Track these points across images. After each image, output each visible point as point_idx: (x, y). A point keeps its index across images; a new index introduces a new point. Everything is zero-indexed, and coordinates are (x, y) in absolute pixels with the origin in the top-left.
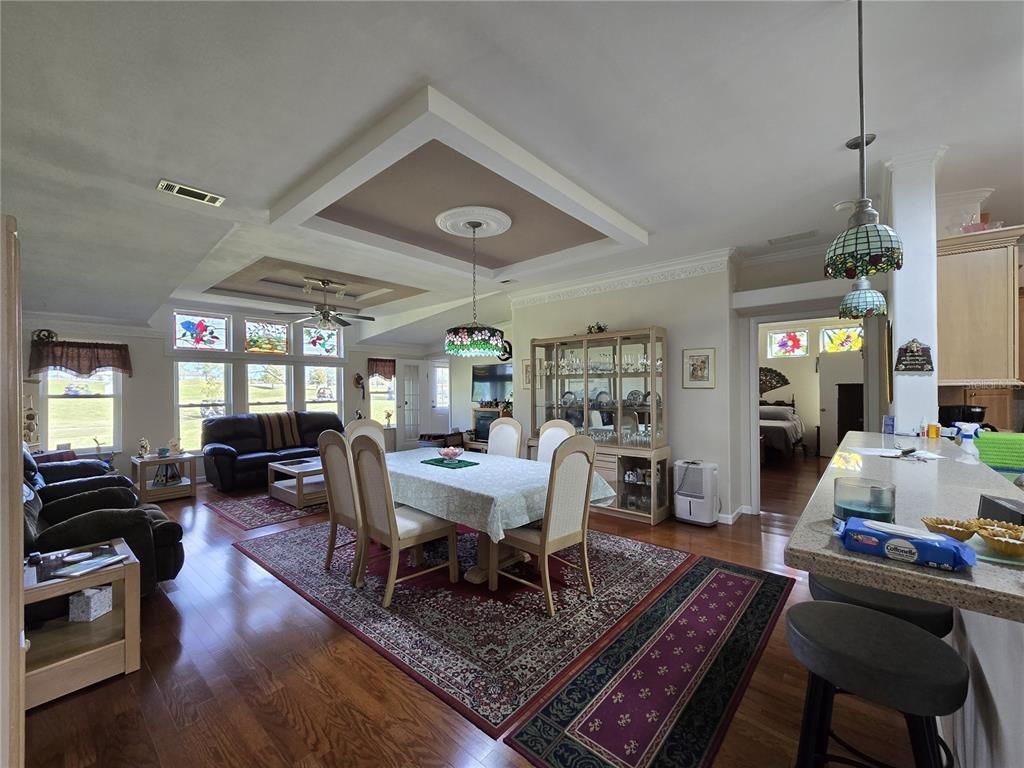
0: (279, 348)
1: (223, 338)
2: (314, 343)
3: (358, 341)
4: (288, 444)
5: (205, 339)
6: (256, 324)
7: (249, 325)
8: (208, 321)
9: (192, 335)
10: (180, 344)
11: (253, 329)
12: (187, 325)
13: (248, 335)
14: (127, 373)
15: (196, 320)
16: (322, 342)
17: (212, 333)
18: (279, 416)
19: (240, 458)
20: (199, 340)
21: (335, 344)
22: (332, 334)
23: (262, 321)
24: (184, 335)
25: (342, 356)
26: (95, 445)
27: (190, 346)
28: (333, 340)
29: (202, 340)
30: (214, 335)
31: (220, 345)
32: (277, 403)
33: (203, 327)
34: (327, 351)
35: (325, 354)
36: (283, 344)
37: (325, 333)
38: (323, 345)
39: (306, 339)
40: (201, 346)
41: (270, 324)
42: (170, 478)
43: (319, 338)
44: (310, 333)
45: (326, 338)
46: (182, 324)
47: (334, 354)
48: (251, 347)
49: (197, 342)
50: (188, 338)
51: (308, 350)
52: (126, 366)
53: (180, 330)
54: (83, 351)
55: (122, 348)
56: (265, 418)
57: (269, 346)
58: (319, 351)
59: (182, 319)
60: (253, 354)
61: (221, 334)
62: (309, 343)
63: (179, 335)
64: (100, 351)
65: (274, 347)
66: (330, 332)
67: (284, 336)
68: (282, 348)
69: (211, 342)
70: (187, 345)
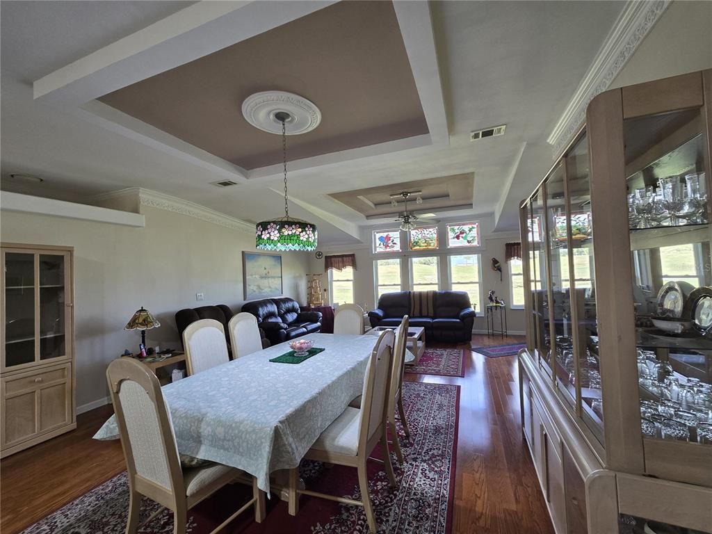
0: (432, 245)
1: (399, 243)
2: (458, 237)
3: (494, 229)
5: (389, 245)
6: (417, 231)
7: (413, 232)
8: (391, 234)
9: (383, 244)
10: (379, 250)
12: (381, 239)
13: (412, 239)
14: (355, 269)
15: (385, 235)
16: (464, 235)
20: (387, 246)
21: (476, 235)
22: (473, 228)
23: (421, 228)
24: (380, 245)
28: (474, 232)
30: (394, 242)
33: (388, 238)
34: (468, 242)
35: (468, 244)
36: (435, 242)
37: (466, 228)
38: (465, 238)
39: (451, 235)
40: (388, 250)
41: (425, 229)
43: (462, 233)
44: (453, 230)
45: (468, 232)
47: (475, 243)
48: (415, 246)
49: (386, 248)
50: (382, 246)
51: (453, 243)
52: (354, 265)
53: (378, 242)
54: (340, 259)
55: (353, 256)
56: (412, 295)
57: (426, 244)
58: (462, 243)
59: (378, 236)
60: (416, 251)
61: (398, 241)
62: (454, 238)
63: (378, 245)
64: (345, 258)
65: (429, 244)
66: (470, 226)
67: (435, 236)
68: (434, 245)
69: (393, 247)
70: (382, 250)
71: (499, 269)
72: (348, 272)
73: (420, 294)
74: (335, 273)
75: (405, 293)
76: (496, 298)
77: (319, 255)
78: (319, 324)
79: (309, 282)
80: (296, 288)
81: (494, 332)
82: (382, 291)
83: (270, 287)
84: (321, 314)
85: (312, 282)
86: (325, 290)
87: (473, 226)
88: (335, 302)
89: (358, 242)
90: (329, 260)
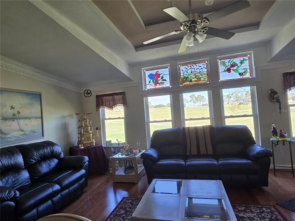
0: (202, 79)
1: (168, 80)
2: (229, 70)
3: (270, 59)
4: (202, 153)
5: (159, 82)
6: (186, 67)
7: (182, 68)
8: (160, 71)
9: (153, 81)
10: (149, 87)
11: (184, 70)
12: (151, 76)
13: (182, 74)
14: (125, 106)
15: (154, 72)
16: (235, 68)
17: (162, 78)
18: (204, 128)
19: (161, 162)
20: (156, 83)
21: (248, 67)
22: (245, 60)
23: (190, 63)
24: (149, 82)
25: (254, 76)
26: (117, 142)
27: (153, 87)
28: (246, 65)
29: (158, 83)
30: (164, 78)
31: (167, 84)
32: (203, 118)
33: (157, 75)
34: (241, 74)
35: (239, 77)
36: (205, 76)
37: (237, 61)
38: (237, 71)
39: (222, 68)
40: (158, 86)
41: (195, 64)
42: (127, 169)
43: (232, 66)
44: (224, 64)
45: (239, 65)
46: (148, 76)
47: (248, 75)
48: (185, 82)
49: (156, 84)
50: (152, 83)
51: (224, 77)
52: (124, 103)
53: (148, 79)
54: (111, 98)
55: (123, 94)
56: (187, 131)
57: (195, 79)
58: (234, 76)
59: (148, 73)
60: (186, 86)
61: (167, 78)
62: (225, 71)
63: (147, 83)
64: (115, 97)
65: (199, 79)
66: (242, 59)
67: (205, 70)
68: (204, 79)
69: (163, 83)
70: (152, 87)
71: (278, 101)
72: (119, 110)
73: (196, 129)
74: (107, 112)
75: (179, 129)
76: (281, 131)
77: (88, 94)
78: (83, 171)
79: (79, 121)
80: (64, 128)
81: (276, 168)
82: (153, 128)
83: (22, 131)
84: (87, 158)
85: (82, 121)
86: (97, 129)
87: (245, 58)
88: (108, 139)
89: (128, 79)
90: (100, 99)
